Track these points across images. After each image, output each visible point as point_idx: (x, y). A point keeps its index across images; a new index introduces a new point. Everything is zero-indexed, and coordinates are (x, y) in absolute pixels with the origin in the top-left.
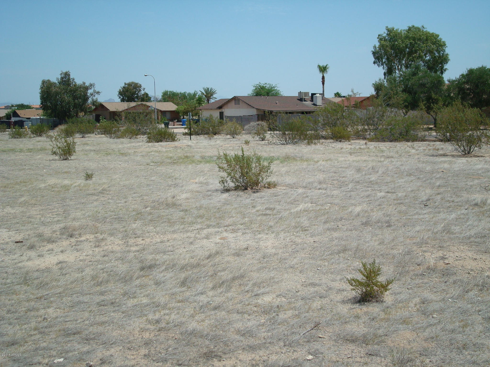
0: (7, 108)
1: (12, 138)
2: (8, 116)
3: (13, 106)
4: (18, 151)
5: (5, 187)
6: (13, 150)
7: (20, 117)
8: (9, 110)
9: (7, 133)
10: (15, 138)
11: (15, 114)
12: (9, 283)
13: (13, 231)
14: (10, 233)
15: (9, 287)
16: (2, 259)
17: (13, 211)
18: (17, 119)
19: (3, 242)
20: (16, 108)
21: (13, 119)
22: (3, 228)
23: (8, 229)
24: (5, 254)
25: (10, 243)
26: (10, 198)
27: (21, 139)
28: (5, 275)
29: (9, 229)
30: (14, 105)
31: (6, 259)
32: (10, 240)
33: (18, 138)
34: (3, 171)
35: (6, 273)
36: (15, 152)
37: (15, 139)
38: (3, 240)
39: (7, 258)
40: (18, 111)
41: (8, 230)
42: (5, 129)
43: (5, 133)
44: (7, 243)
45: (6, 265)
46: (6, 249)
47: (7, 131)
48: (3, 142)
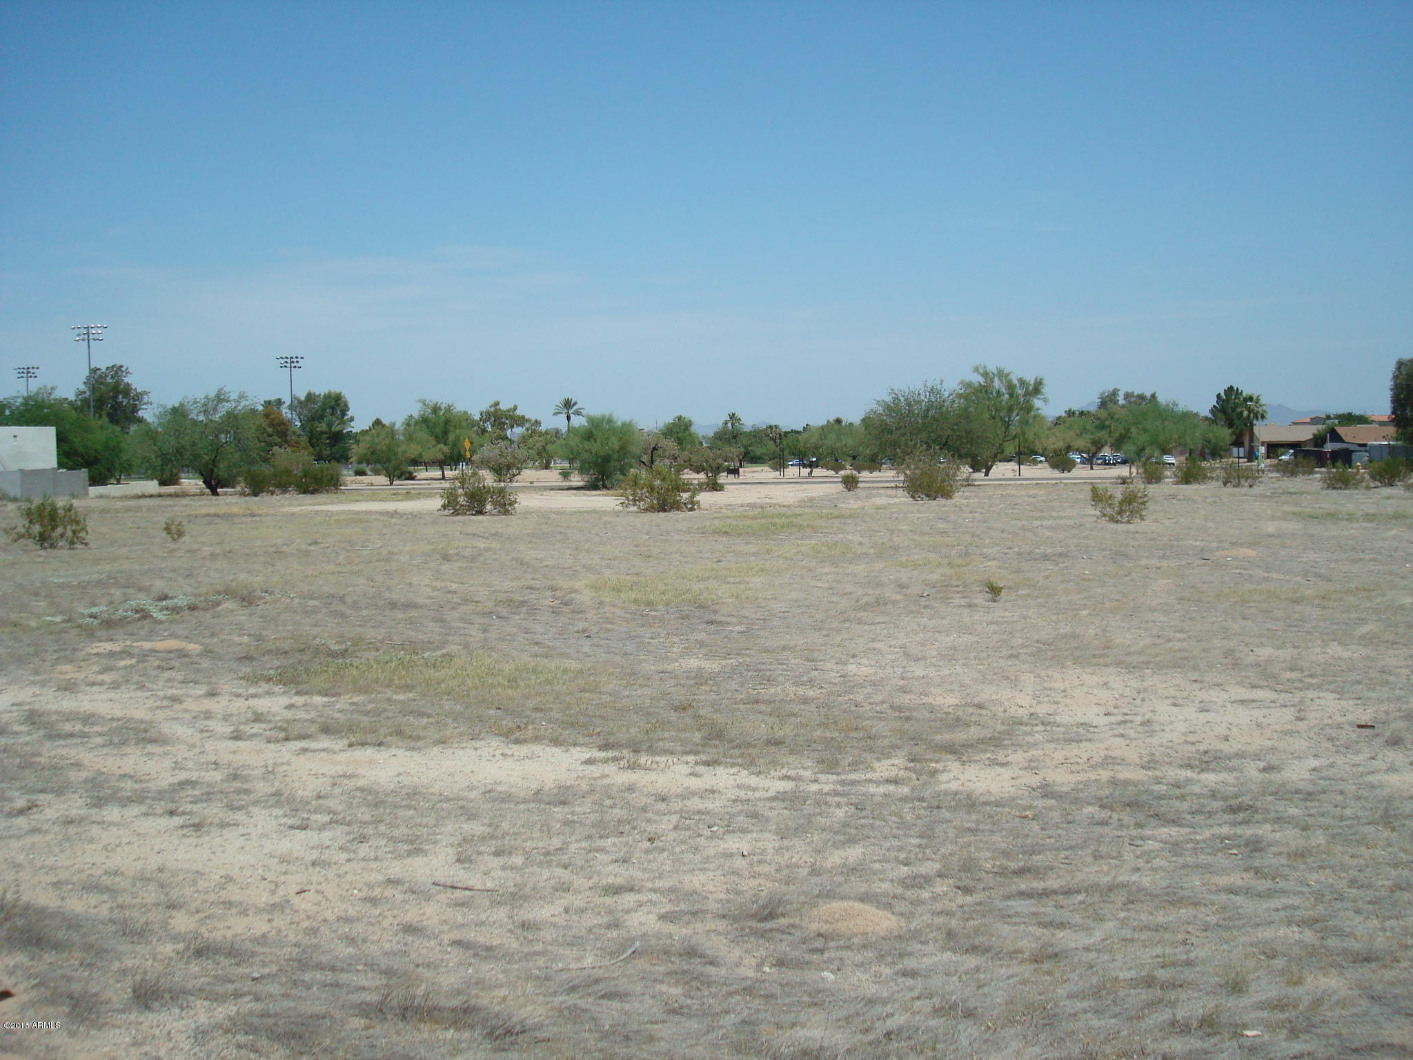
0: (1315, 421)
1: (1328, 488)
2: (1319, 440)
3: (1328, 417)
4: (1342, 519)
5: (1324, 598)
6: (1333, 517)
7: (1343, 441)
8: (1320, 427)
9: (1318, 476)
10: (1335, 488)
11: (1335, 437)
12: (1349, 818)
13: (1350, 698)
14: (1343, 702)
15: (1349, 827)
16: (1331, 760)
17: (1347, 655)
18: (1337, 446)
19: (1330, 721)
20: (1336, 422)
21: (1329, 447)
22: (1328, 690)
23: (1338, 693)
24: (1335, 749)
25: (1346, 727)
26: (1337, 624)
27: (1347, 492)
28: (1340, 798)
29: (1341, 693)
30: (1332, 416)
31: (1340, 762)
32: (1343, 719)
33: (1341, 488)
34: (1316, 562)
35: (1342, 793)
36: (1338, 519)
37: (1335, 491)
38: (1330, 717)
39: (1340, 760)
40: (1340, 430)
41: (1338, 696)
42: (1313, 468)
43: (1311, 476)
44: (1340, 726)
45: (1338, 776)
46: (1338, 740)
47: (1317, 473)
48: (1308, 497)
